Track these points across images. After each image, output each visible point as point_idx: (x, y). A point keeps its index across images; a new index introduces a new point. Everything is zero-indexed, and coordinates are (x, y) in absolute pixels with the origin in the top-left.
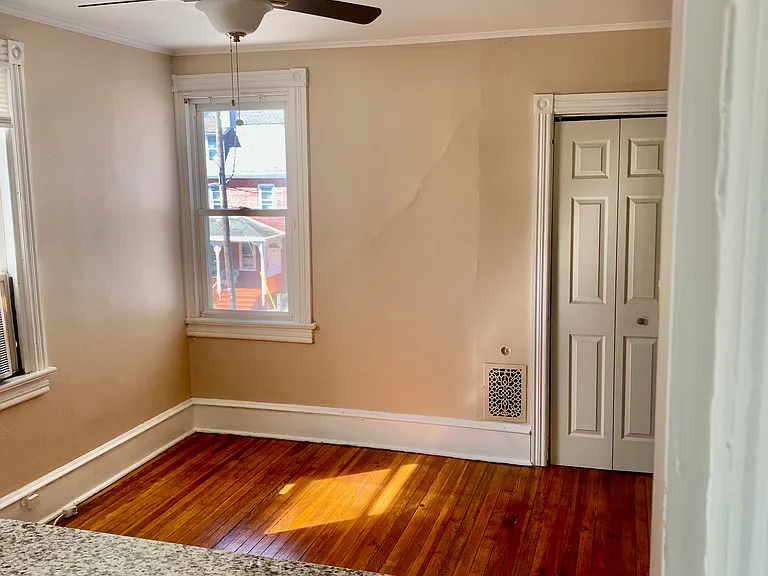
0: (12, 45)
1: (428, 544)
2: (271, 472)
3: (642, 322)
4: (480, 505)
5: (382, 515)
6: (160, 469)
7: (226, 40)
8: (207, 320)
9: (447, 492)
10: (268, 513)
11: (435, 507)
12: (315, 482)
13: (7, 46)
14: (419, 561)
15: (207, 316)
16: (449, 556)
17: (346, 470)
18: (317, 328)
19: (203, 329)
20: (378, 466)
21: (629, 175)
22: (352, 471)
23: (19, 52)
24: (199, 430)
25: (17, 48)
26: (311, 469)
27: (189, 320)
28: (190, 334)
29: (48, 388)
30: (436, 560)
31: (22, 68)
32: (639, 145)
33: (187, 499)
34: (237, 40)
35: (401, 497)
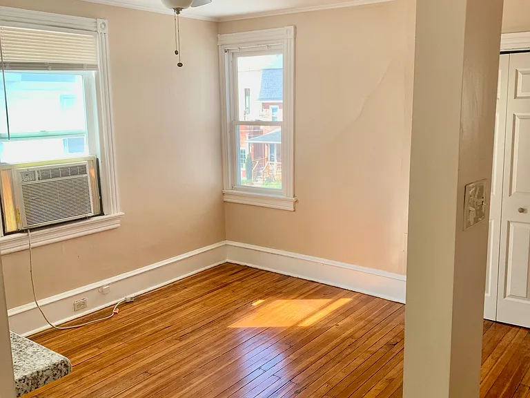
0: (100, 21)
1: (325, 350)
2: (255, 291)
3: (522, 210)
4: (377, 331)
5: (306, 327)
6: (193, 281)
7: (173, 12)
8: (235, 191)
9: (362, 319)
10: (237, 315)
11: (345, 328)
12: (278, 301)
13: (96, 22)
14: (312, 359)
15: (236, 189)
16: (333, 359)
17: (302, 297)
18: (297, 201)
19: (232, 197)
20: (325, 296)
21: (515, 97)
22: (306, 298)
23: (105, 25)
24: (229, 261)
25: (104, 24)
26: (281, 293)
27: (225, 191)
28: (225, 200)
29: (119, 225)
30: (324, 360)
31: (107, 35)
32: (524, 74)
33: (197, 301)
34: (178, 13)
35: (327, 317)
